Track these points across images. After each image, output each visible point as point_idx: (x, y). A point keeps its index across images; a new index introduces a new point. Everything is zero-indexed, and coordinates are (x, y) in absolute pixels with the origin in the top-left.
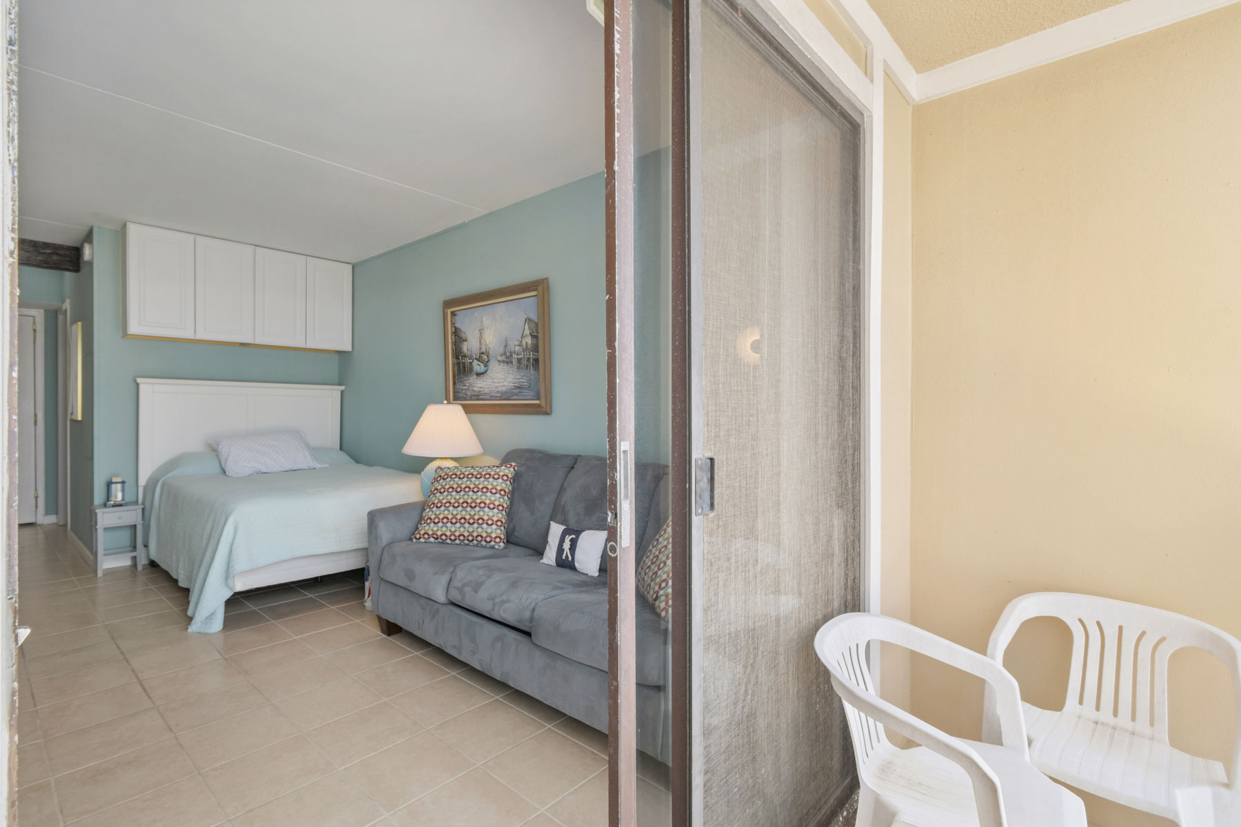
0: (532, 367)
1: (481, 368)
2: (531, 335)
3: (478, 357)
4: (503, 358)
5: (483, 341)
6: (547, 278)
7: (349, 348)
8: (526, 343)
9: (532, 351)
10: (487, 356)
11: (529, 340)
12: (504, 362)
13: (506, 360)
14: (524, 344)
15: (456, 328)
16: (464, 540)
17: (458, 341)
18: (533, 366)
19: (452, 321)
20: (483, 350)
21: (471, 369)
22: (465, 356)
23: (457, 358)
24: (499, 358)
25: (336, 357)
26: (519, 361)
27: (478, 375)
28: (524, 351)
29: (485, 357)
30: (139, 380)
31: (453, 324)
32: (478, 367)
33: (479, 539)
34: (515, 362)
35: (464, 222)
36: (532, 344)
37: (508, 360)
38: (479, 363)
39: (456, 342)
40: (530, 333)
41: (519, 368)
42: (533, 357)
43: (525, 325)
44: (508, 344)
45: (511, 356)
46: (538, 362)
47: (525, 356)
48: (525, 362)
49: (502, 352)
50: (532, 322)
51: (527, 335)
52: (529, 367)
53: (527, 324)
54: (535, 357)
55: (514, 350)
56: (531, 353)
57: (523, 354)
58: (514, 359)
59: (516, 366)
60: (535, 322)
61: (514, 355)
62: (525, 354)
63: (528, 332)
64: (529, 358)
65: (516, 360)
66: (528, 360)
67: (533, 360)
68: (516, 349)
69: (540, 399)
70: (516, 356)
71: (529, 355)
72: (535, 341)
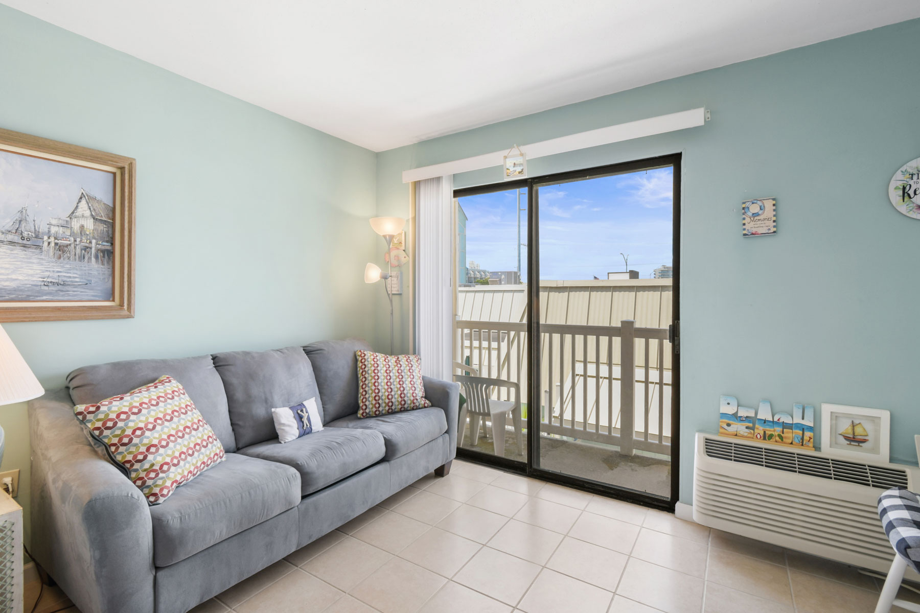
0: (93, 259)
2: (94, 218)
4: (17, 239)
8: (82, 227)
9: (94, 238)
11: (89, 225)
12: (11, 243)
13: (21, 241)
14: (76, 225)
18: (97, 257)
26: (61, 248)
28: (72, 234)
34: (49, 250)
36: (95, 229)
37: (25, 242)
40: (92, 215)
41: (60, 258)
42: (99, 247)
43: (79, 201)
44: (30, 219)
45: (37, 237)
46: (110, 254)
47: (78, 243)
48: (78, 251)
49: (7, 227)
50: (99, 202)
51: (83, 216)
52: (90, 258)
53: (83, 202)
54: (103, 248)
55: (47, 230)
56: (94, 241)
57: (72, 239)
58: (46, 244)
59: (51, 253)
60: (104, 204)
61: (46, 238)
62: (78, 240)
63: (88, 213)
64: (88, 247)
65: (52, 245)
66: (86, 248)
67: (98, 250)
68: (54, 230)
69: (113, 300)
70: (52, 239)
71: (91, 242)
72: (102, 227)
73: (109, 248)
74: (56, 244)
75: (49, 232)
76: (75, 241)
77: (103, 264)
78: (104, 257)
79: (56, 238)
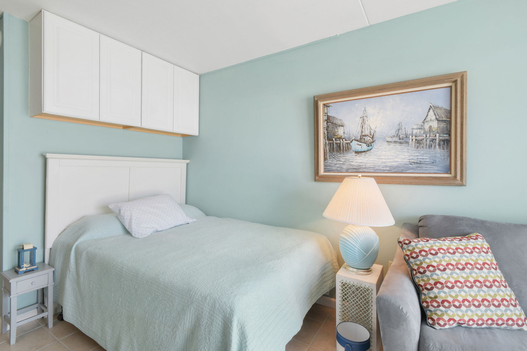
0: (437, 147)
1: (364, 147)
2: (438, 120)
3: (359, 138)
4: (397, 139)
5: (365, 126)
6: (466, 72)
7: (195, 133)
8: (430, 127)
9: (438, 133)
10: (372, 138)
11: (435, 125)
12: (395, 142)
13: (399, 141)
14: (427, 127)
15: (328, 117)
16: (492, 324)
17: (331, 126)
18: (439, 145)
19: (324, 111)
20: (367, 132)
21: (348, 148)
22: (340, 138)
23: (329, 139)
24: (389, 139)
25: (181, 139)
26: (419, 142)
27: (357, 152)
28: (425, 133)
29: (369, 138)
30: (48, 156)
31: (326, 114)
32: (355, 146)
33: (510, 322)
34: (412, 143)
35: (337, 35)
36: (438, 127)
37: (401, 141)
38: (360, 143)
39: (328, 127)
40: (436, 118)
41: (418, 148)
42: (441, 138)
43: (429, 111)
44: (403, 128)
45: (406, 137)
46: (447, 142)
47: (428, 137)
48: (428, 142)
49: (393, 134)
50: (441, 109)
51: (431, 120)
52: (435, 146)
53: (431, 111)
54: (444, 138)
55: (411, 132)
56: (438, 135)
57: (425, 135)
58: (411, 140)
59: (413, 146)
60: (444, 109)
61: (411, 137)
62: (428, 135)
63: (434, 118)
64: (434, 139)
65: (414, 140)
66: (433, 140)
67: (440, 140)
68: (415, 131)
69: (451, 173)
70: (414, 137)
71: (436, 136)
72: (443, 125)
73: (447, 138)
74: (416, 140)
75: (412, 133)
76: (426, 136)
77: (443, 149)
78: (444, 144)
79: (416, 136)
